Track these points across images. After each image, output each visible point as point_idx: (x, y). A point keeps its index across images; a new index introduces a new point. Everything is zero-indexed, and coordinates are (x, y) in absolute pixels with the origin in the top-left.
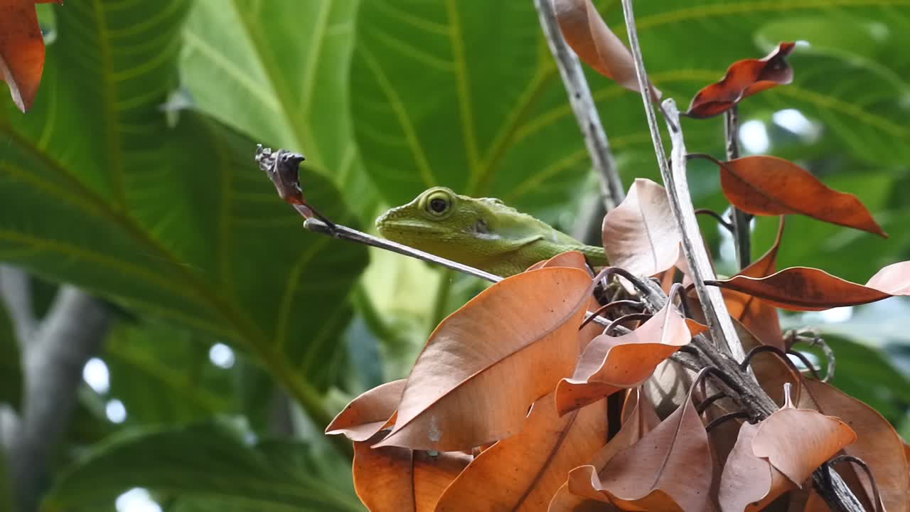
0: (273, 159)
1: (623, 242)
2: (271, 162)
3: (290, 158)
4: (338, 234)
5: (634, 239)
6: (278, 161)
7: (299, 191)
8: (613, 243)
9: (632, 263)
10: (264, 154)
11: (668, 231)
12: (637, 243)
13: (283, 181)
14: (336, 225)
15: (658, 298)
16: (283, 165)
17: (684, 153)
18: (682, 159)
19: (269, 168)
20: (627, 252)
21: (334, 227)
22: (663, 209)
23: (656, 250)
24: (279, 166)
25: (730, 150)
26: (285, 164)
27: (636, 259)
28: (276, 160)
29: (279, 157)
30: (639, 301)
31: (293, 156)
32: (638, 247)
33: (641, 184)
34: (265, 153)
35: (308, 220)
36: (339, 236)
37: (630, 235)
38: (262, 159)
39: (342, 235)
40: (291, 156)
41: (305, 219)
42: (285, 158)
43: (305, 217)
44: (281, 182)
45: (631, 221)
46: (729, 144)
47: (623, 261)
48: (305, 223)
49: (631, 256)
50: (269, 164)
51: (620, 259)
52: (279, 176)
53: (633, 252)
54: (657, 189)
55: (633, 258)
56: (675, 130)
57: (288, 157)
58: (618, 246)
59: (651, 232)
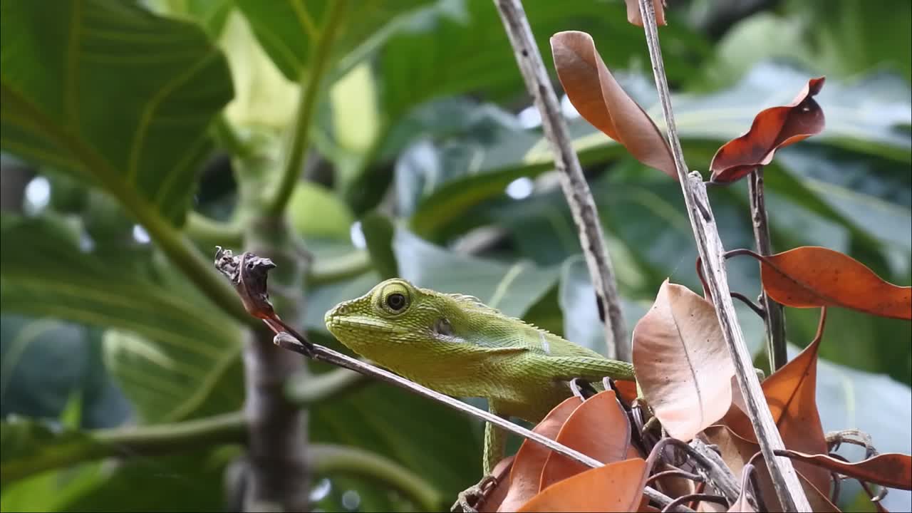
0: (236, 265)
1: (657, 364)
2: (234, 268)
3: (257, 265)
4: (317, 355)
5: (670, 360)
6: (243, 269)
7: (270, 305)
8: (645, 365)
9: (669, 392)
10: (225, 259)
11: (711, 353)
12: (674, 366)
13: (249, 292)
14: (315, 345)
15: (722, 475)
16: (249, 275)
17: (722, 253)
18: (721, 260)
19: (233, 276)
20: (663, 377)
21: (312, 348)
22: (704, 326)
23: (697, 375)
24: (245, 276)
25: (757, 219)
26: (251, 273)
27: (674, 388)
28: (240, 268)
29: (244, 264)
30: (697, 474)
31: (261, 263)
32: (675, 371)
33: (675, 292)
34: (226, 257)
35: (278, 335)
36: (318, 357)
37: (665, 355)
38: (223, 265)
39: (322, 357)
40: (258, 263)
41: (276, 334)
42: (251, 265)
43: (276, 331)
44: (247, 295)
45: (665, 336)
46: (755, 212)
47: (658, 389)
48: (275, 339)
49: (668, 382)
50: (231, 272)
51: (654, 386)
52: (245, 289)
53: (670, 377)
54: (696, 299)
55: (671, 385)
56: (707, 218)
57: (255, 263)
58: (653, 370)
59: (690, 352)
